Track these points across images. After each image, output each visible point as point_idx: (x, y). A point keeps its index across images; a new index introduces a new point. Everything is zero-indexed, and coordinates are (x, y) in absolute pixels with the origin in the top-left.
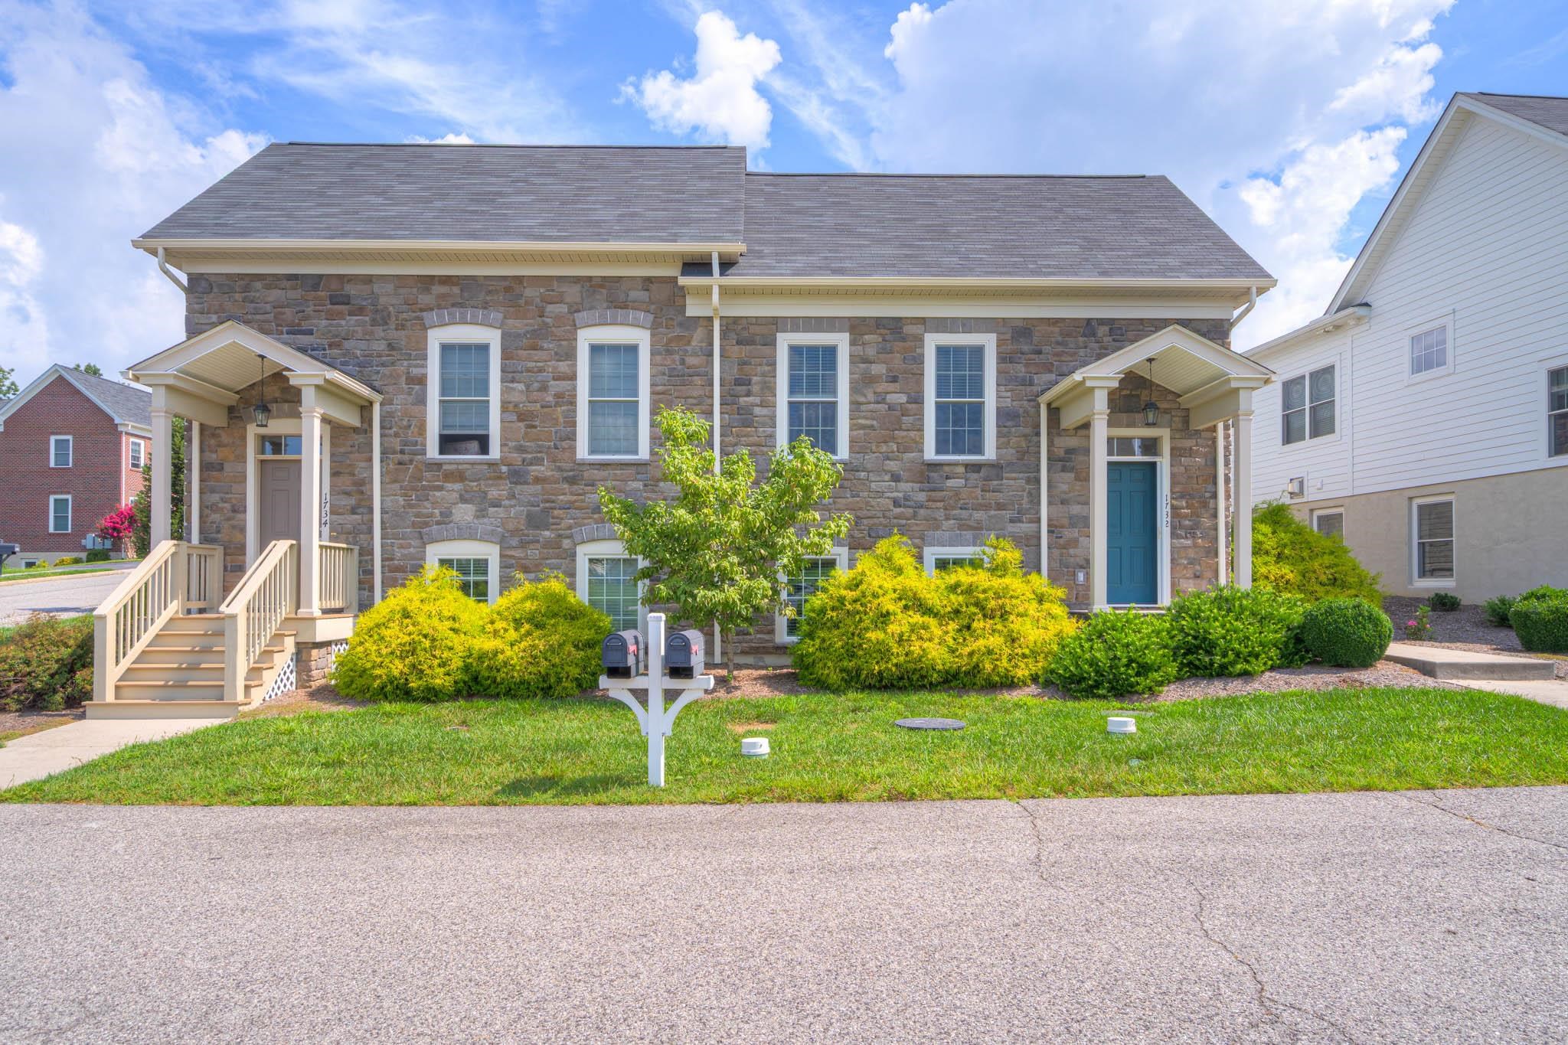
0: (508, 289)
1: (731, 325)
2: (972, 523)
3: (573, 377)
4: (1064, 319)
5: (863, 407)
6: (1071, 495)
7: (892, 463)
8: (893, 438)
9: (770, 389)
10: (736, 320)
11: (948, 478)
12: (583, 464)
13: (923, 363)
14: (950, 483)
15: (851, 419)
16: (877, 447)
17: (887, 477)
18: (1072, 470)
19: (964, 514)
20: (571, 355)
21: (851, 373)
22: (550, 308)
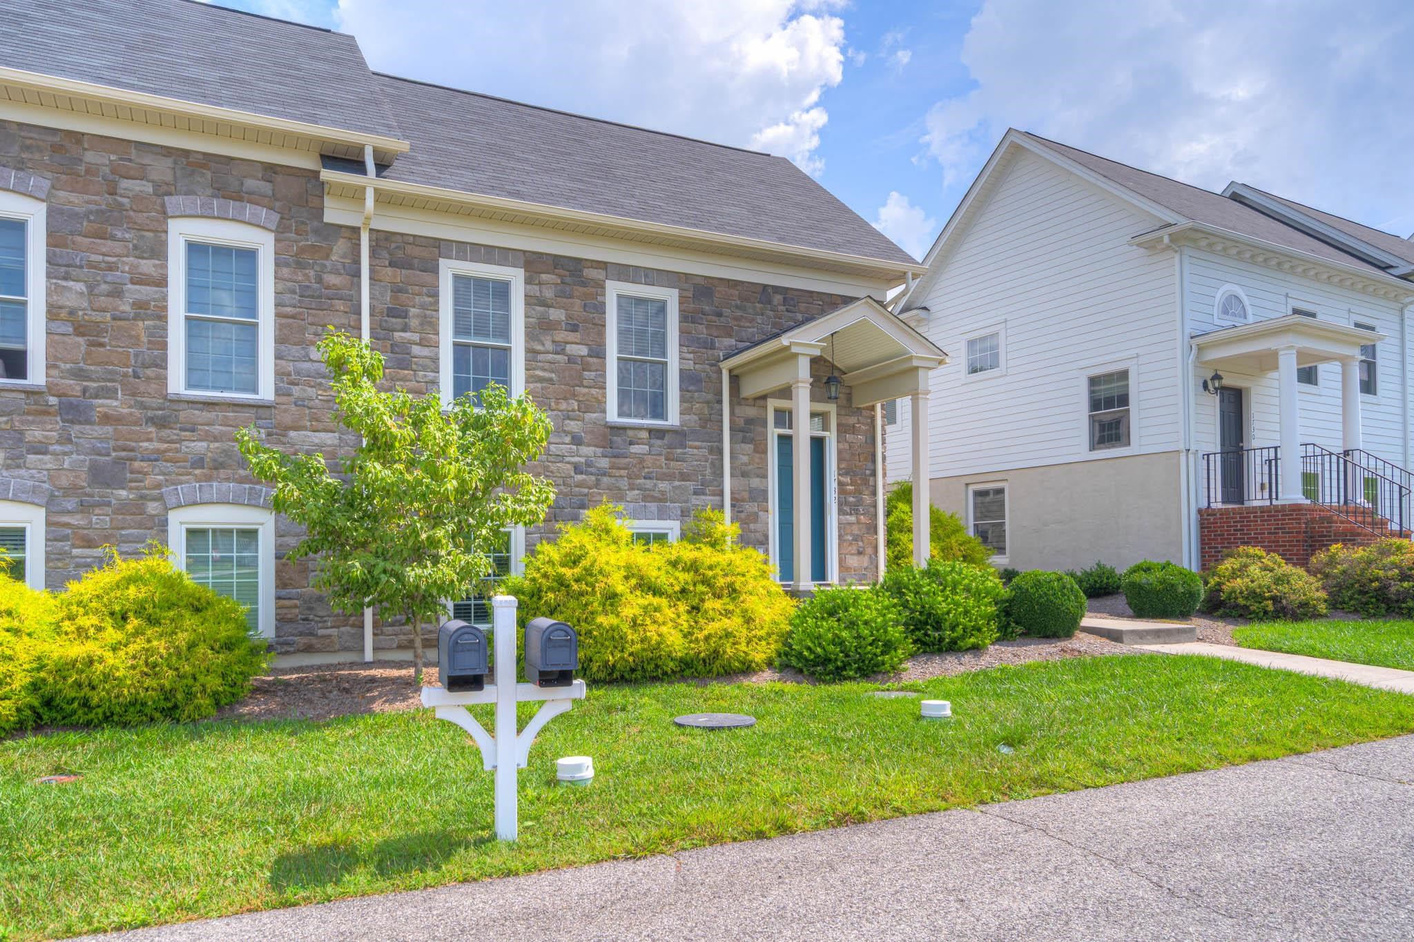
0: (56, 148)
1: (381, 240)
2: (656, 494)
3: (162, 282)
4: (742, 282)
5: (540, 357)
6: (751, 467)
7: (572, 423)
8: (574, 396)
9: (430, 325)
10: (389, 235)
11: (631, 443)
12: (178, 401)
13: (604, 313)
14: (635, 449)
15: (526, 369)
16: (557, 404)
17: (568, 439)
18: (751, 441)
19: (649, 484)
20: (159, 251)
21: (527, 316)
22: (125, 184)
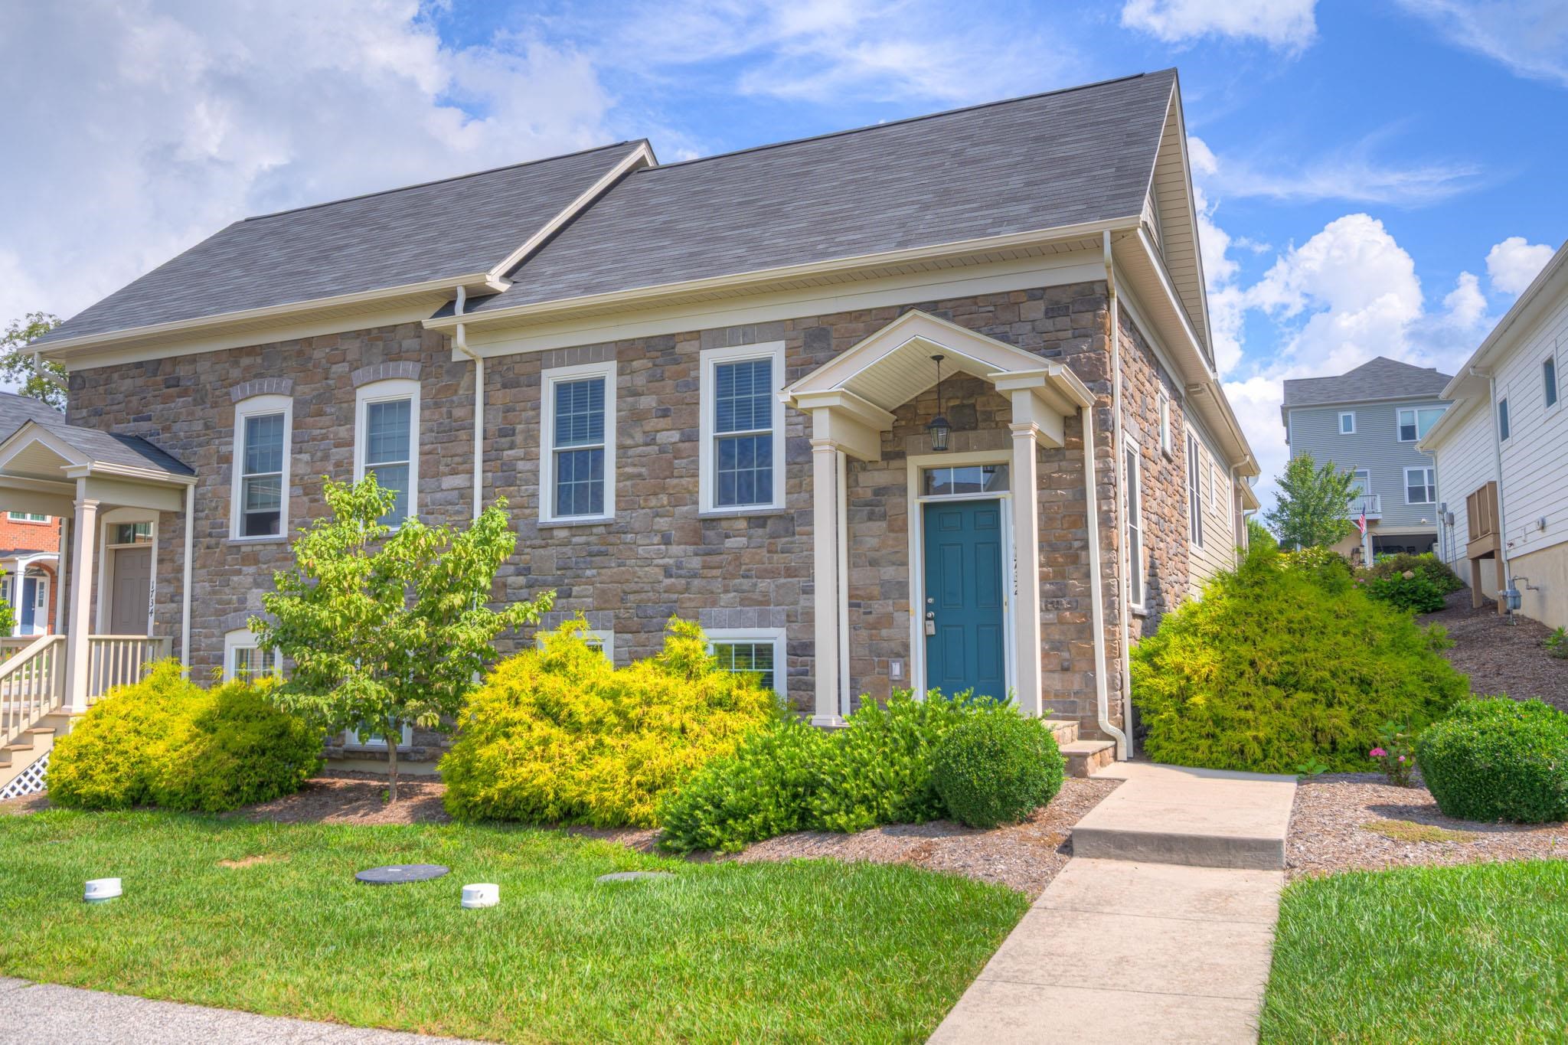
0: (300, 353)
1: (495, 366)
2: (756, 596)
3: (351, 443)
4: (870, 310)
5: (631, 452)
6: (884, 552)
7: (661, 520)
8: (664, 489)
9: (533, 438)
10: (501, 359)
11: (727, 536)
13: (698, 389)
14: (730, 543)
15: (618, 468)
16: (646, 500)
17: (656, 539)
18: (883, 516)
19: (746, 584)
20: (349, 419)
21: (618, 411)
22: (334, 368)
